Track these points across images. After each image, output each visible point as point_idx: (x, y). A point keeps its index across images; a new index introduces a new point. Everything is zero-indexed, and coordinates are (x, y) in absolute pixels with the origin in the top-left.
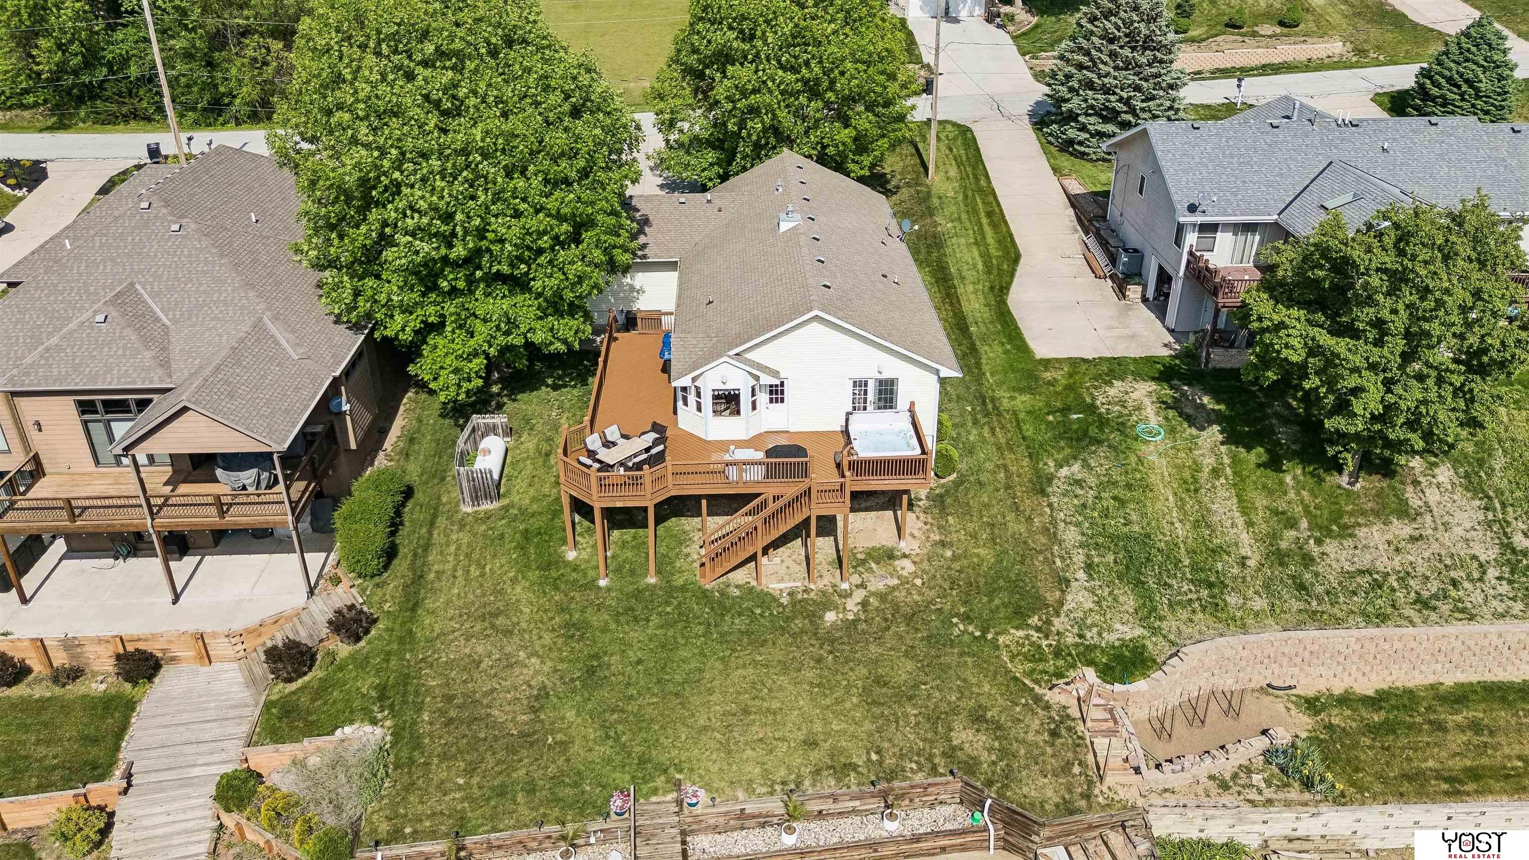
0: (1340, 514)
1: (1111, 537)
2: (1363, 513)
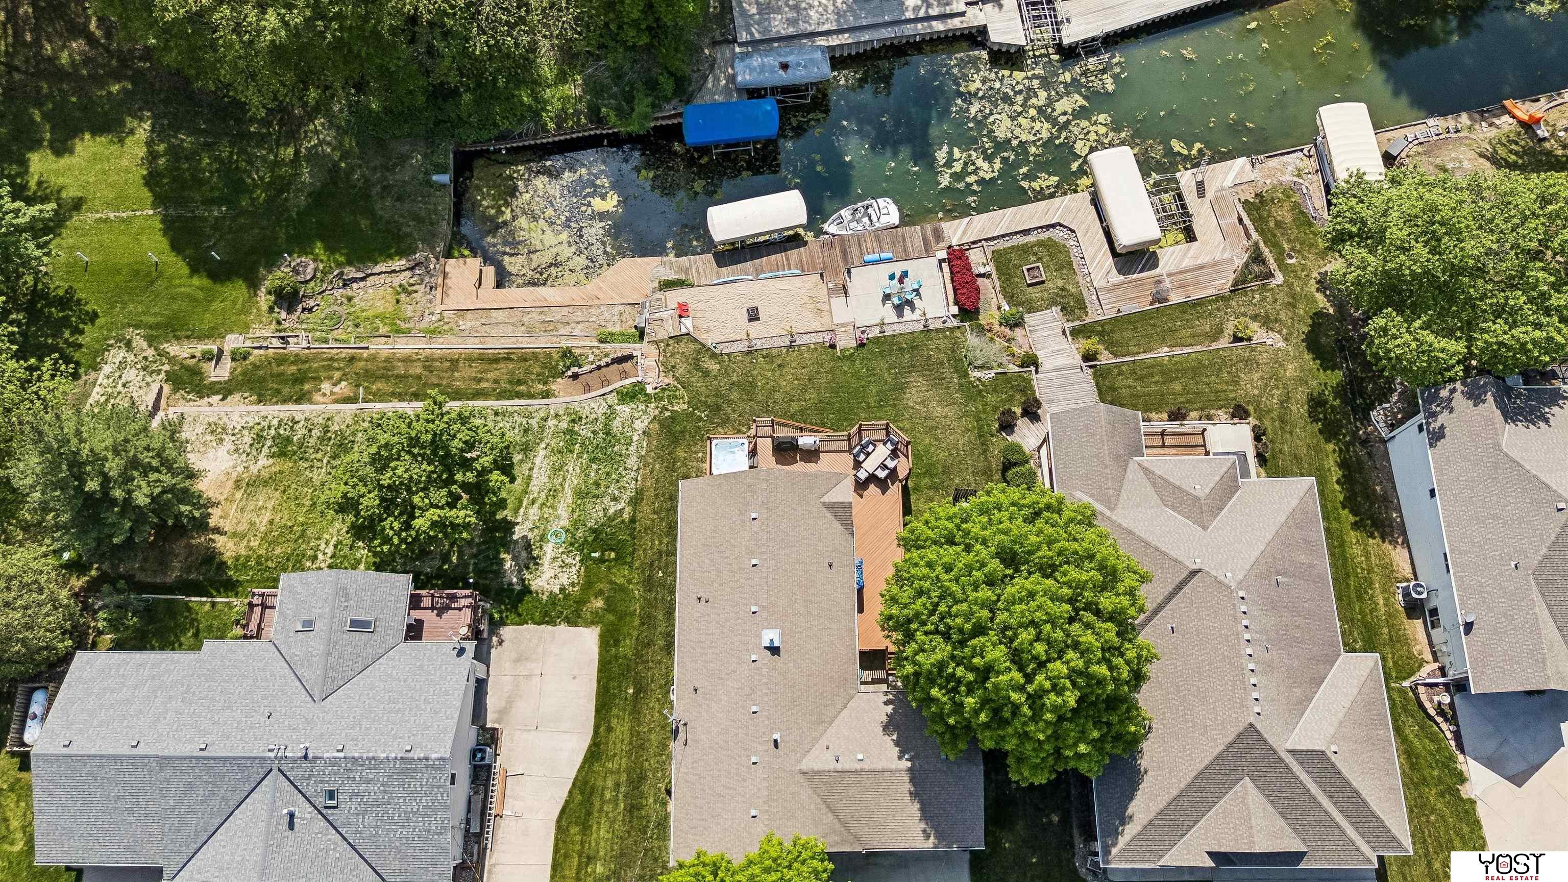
1: (611, 462)
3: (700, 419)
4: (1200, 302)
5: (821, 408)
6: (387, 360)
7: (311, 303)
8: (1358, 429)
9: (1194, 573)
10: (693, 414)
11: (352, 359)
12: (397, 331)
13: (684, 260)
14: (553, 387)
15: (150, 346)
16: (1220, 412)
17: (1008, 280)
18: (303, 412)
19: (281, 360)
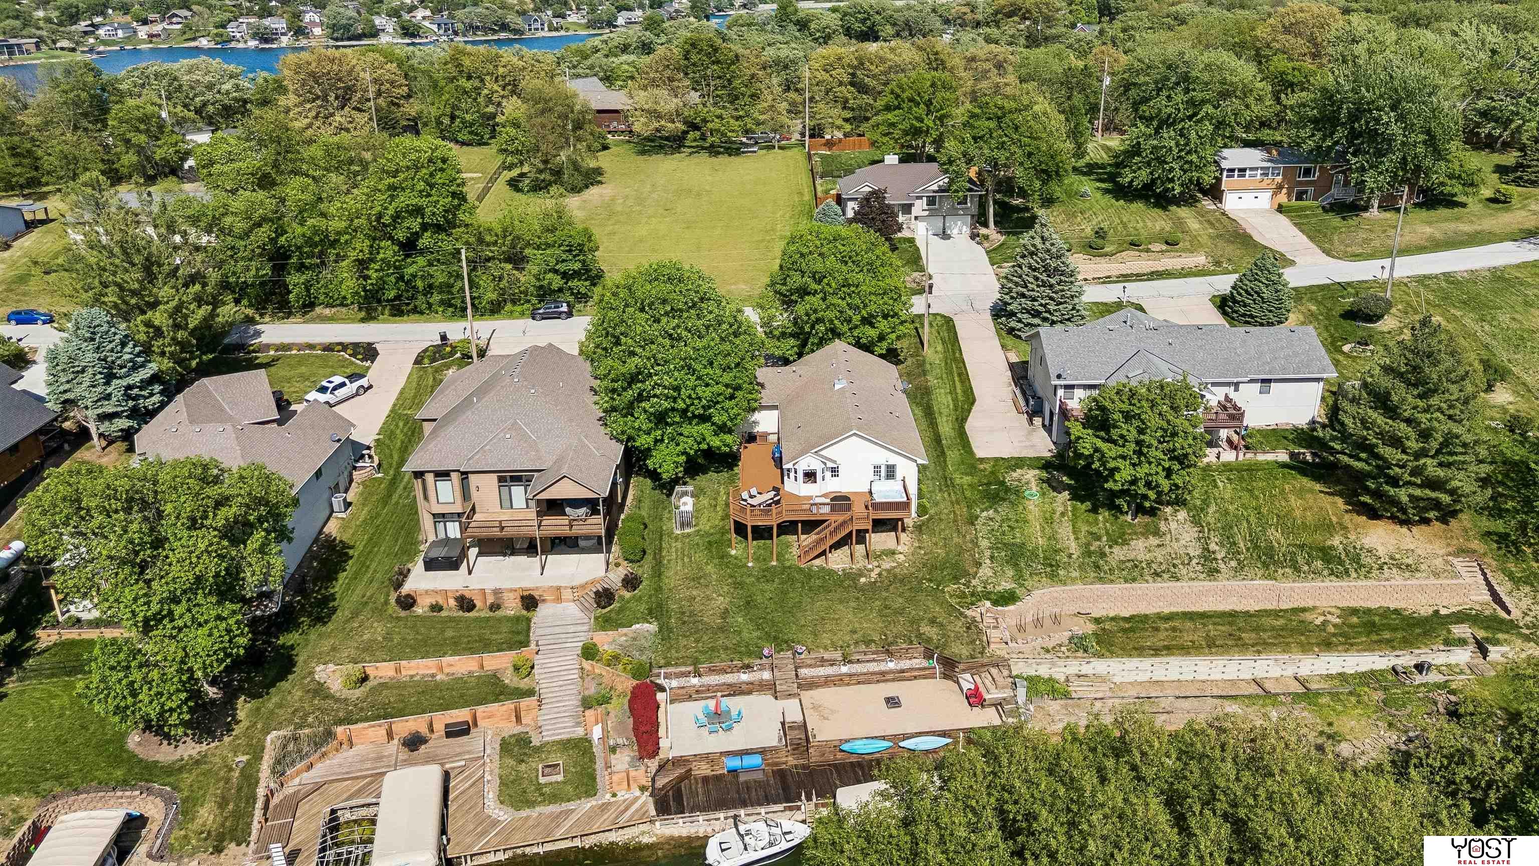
0: (1124, 534)
1: (1005, 544)
2: (1136, 533)
3: (930, 580)
10: (938, 584)
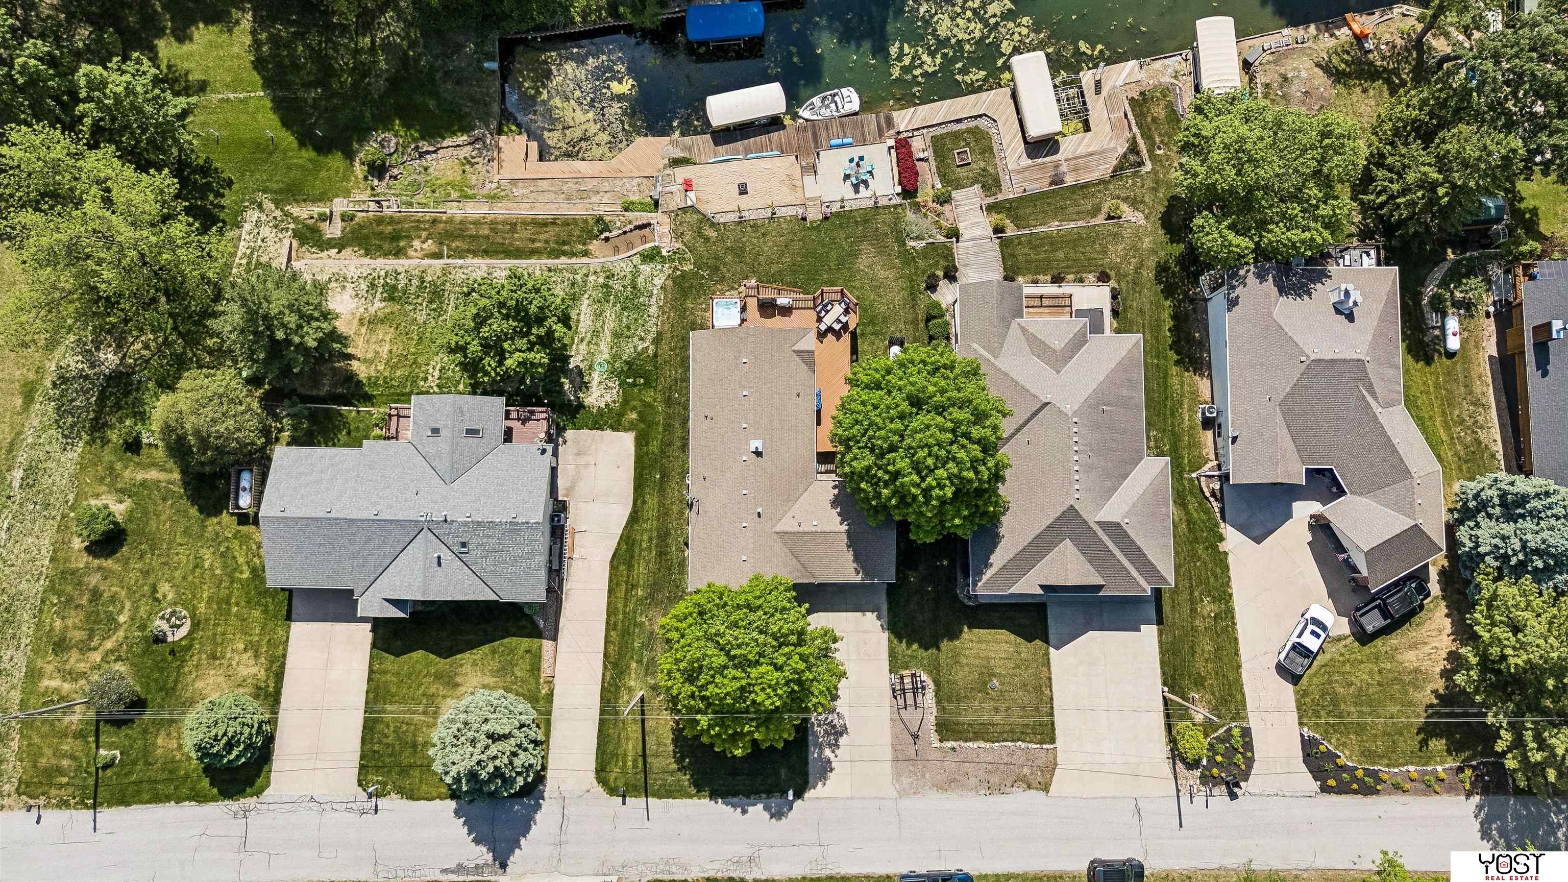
1: (637, 310)
3: (703, 277)
4: (1086, 185)
5: (794, 269)
6: (461, 222)
7: (395, 172)
8: (1189, 290)
9: (1045, 405)
10: (697, 272)
11: (434, 221)
12: (466, 197)
13: (688, 139)
14: (590, 247)
15: (277, 208)
16: (1090, 276)
17: (942, 161)
18: (403, 266)
19: (380, 221)
